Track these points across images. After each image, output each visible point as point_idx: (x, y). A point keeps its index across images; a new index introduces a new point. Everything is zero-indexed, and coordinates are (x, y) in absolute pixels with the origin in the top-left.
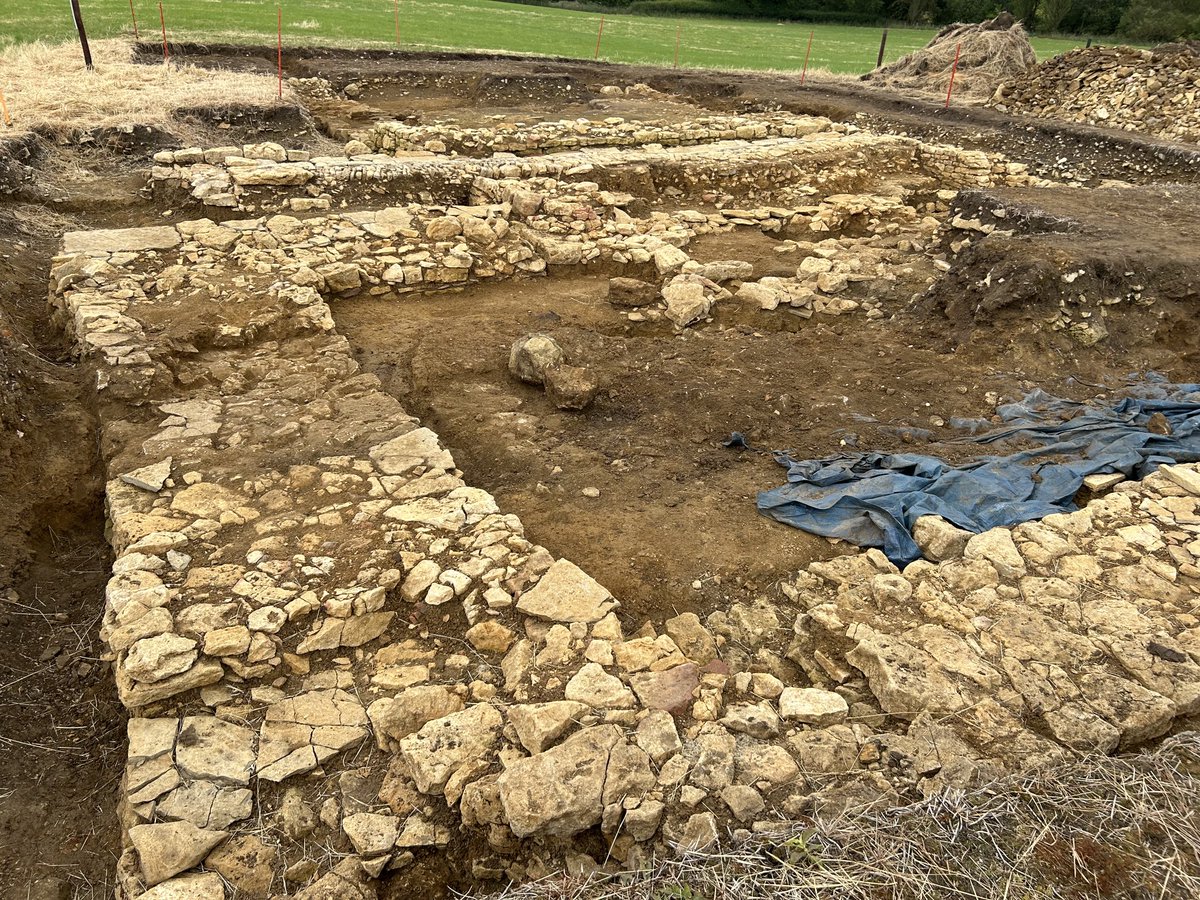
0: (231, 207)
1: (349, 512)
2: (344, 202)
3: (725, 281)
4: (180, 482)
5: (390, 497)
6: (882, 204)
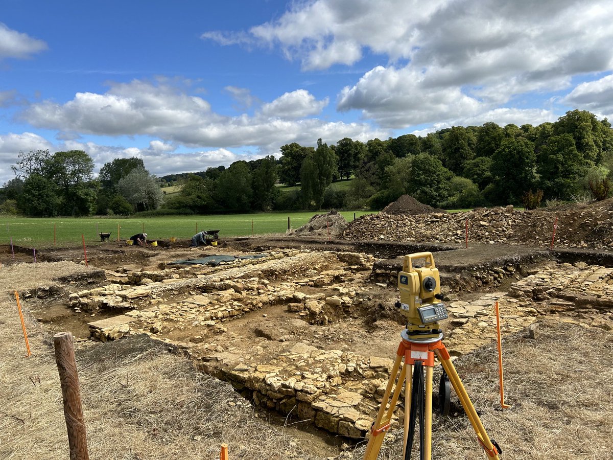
1: (306, 362)
2: (165, 299)
3: (319, 299)
4: (251, 367)
5: (310, 357)
6: (342, 272)
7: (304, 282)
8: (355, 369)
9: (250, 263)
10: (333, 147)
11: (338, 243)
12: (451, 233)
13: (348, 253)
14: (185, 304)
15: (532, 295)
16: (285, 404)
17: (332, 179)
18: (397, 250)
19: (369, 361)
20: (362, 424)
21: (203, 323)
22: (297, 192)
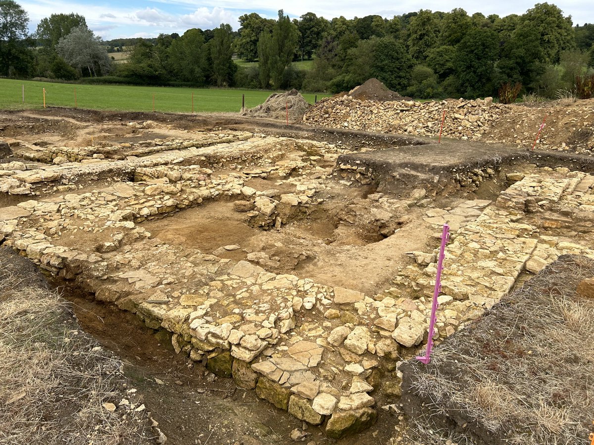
0: (28, 194)
1: (249, 291)
2: (80, 185)
3: (272, 197)
4: (172, 297)
5: (256, 284)
6: (300, 164)
7: (256, 174)
8: (314, 306)
9: (193, 146)
10: (296, 21)
11: (297, 128)
12: (421, 125)
13: (307, 141)
14: (102, 195)
15: (523, 207)
16: (215, 359)
17: (293, 57)
18: (361, 140)
19: (332, 294)
20: (323, 406)
21: (118, 224)
22: (254, 69)
